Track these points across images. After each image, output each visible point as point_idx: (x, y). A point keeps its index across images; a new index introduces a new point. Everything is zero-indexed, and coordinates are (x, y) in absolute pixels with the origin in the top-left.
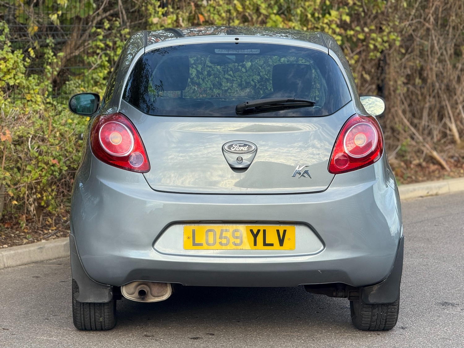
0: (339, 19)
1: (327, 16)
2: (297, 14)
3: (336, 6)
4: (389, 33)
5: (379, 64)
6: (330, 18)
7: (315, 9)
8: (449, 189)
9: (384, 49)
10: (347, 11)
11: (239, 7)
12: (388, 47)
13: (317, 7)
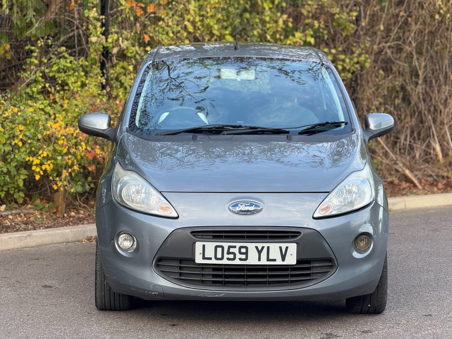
0: (303, 41)
1: (291, 37)
2: (254, 35)
3: (302, 28)
4: (360, 55)
5: (351, 84)
6: (294, 40)
7: (277, 31)
8: (405, 206)
9: (355, 70)
10: (312, 33)
11: (190, 28)
12: (359, 68)
13: (279, 29)
